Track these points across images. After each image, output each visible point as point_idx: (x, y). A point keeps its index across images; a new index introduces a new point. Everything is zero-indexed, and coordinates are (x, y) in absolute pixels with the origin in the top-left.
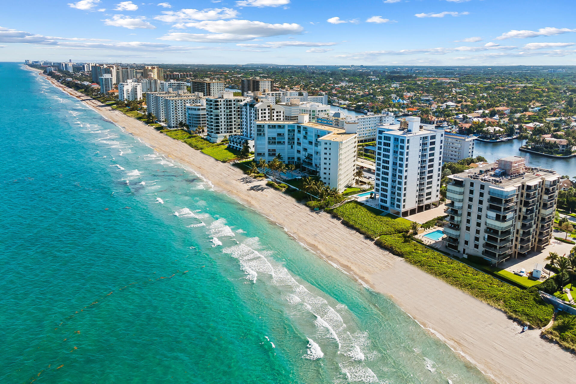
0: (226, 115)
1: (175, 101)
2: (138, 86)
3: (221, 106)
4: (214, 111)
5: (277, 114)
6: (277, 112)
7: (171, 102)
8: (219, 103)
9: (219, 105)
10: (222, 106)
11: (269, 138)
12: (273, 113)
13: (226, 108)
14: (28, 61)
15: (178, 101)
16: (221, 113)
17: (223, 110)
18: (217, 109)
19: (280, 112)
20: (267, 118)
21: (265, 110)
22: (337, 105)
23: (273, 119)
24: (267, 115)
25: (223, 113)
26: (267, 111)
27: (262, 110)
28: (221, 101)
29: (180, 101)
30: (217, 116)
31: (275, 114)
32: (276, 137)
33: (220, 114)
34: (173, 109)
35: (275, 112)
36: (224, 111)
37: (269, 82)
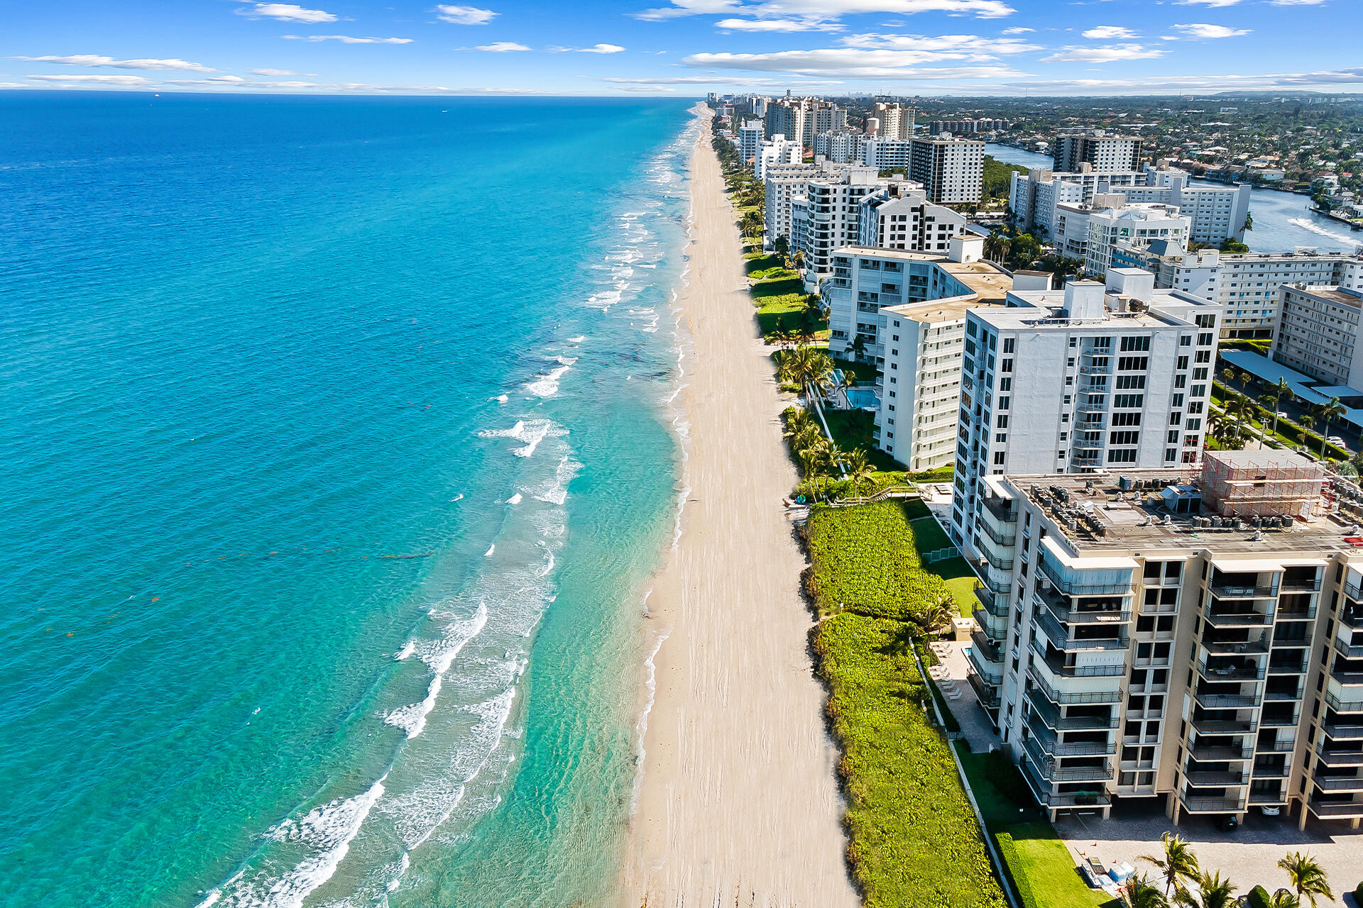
0: (846, 227)
1: (788, 187)
2: (794, 148)
3: (834, 204)
4: (818, 215)
5: (942, 232)
6: (942, 227)
7: (778, 189)
8: (831, 197)
9: (831, 200)
10: (839, 204)
11: (862, 294)
12: (929, 228)
13: (847, 209)
14: (712, 94)
15: (795, 186)
16: (833, 222)
17: (839, 213)
18: (825, 210)
19: (951, 227)
20: (908, 243)
21: (903, 218)
22: (1343, 216)
23: (928, 246)
24: (909, 232)
25: (838, 222)
26: (909, 223)
27: (894, 218)
28: (835, 191)
29: (798, 186)
30: (825, 227)
31: (935, 232)
32: (879, 293)
33: (830, 223)
34: (779, 205)
35: (935, 226)
36: (843, 217)
37: (1129, 144)
